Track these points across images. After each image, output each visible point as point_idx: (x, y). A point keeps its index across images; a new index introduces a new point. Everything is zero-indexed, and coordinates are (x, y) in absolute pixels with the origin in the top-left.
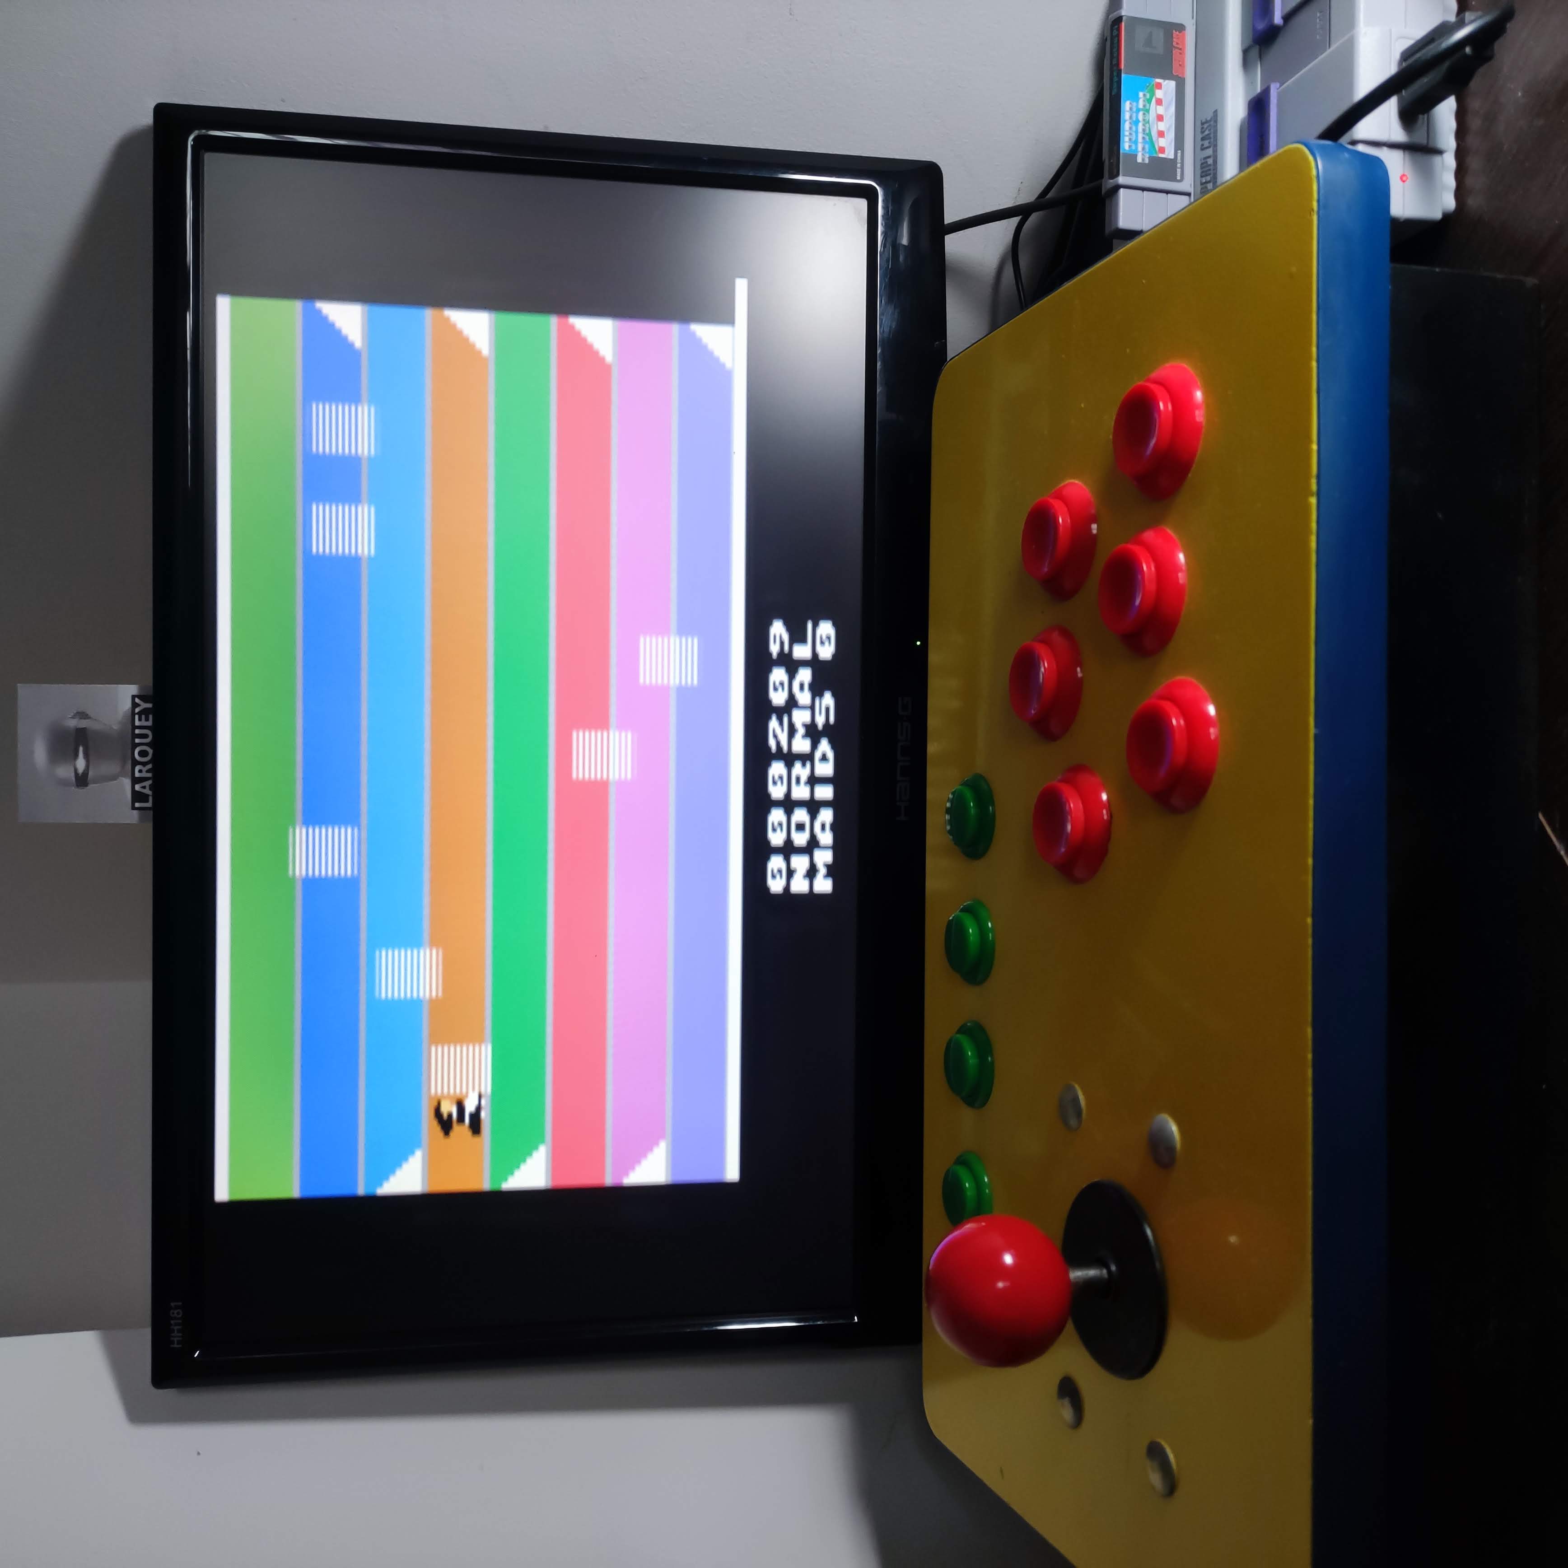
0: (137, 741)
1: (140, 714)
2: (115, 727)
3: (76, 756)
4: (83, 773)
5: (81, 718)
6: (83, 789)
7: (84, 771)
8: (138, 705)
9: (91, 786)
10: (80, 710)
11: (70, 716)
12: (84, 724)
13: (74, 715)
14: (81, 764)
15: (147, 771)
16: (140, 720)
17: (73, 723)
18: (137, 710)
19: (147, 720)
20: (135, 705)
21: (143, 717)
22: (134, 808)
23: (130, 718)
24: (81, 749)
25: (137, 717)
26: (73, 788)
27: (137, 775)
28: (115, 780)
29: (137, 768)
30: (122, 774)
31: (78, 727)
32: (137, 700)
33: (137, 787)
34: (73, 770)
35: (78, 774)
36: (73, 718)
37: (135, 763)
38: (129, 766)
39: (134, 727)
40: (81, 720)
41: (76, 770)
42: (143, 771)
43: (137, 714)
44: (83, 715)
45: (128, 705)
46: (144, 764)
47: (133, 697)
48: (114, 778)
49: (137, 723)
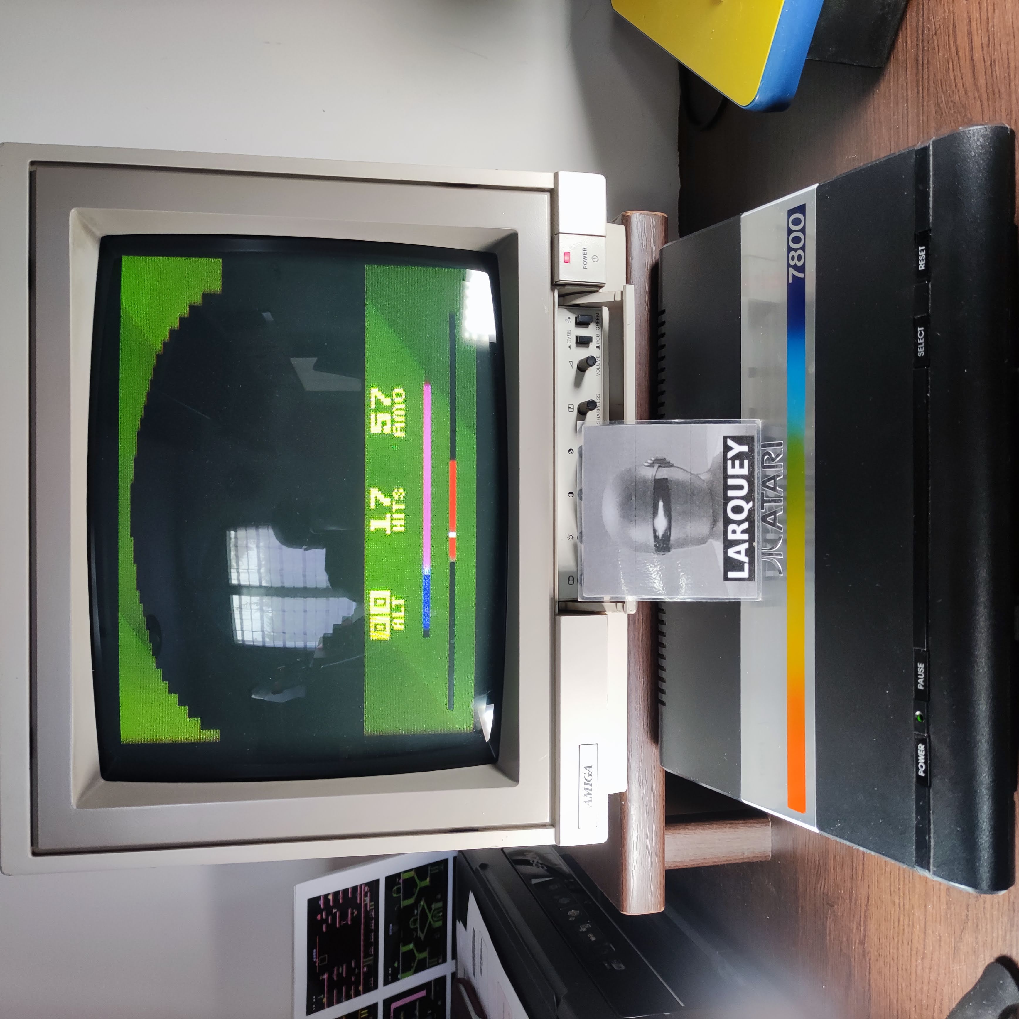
0: (730, 493)
1: (733, 459)
2: (703, 477)
3: (655, 513)
4: (663, 536)
5: (659, 467)
6: (664, 554)
7: (665, 532)
8: (731, 449)
9: (673, 551)
10: (659, 456)
11: (646, 464)
12: (663, 473)
13: (653, 463)
14: (661, 523)
15: (743, 532)
16: (733, 466)
17: (650, 473)
18: (730, 454)
19: (742, 466)
20: (727, 448)
21: (737, 463)
22: (726, 579)
23: (722, 465)
24: (661, 504)
25: (729, 463)
26: (652, 554)
27: (731, 537)
28: (704, 542)
29: (732, 527)
30: (712, 534)
31: (657, 477)
32: (730, 443)
33: (731, 553)
34: (652, 532)
35: (658, 536)
36: (652, 465)
37: (728, 521)
38: (720, 525)
39: (726, 477)
40: (660, 468)
41: (655, 531)
42: (737, 532)
43: (730, 459)
44: (662, 463)
45: (721, 449)
46: (739, 523)
47: (725, 438)
48: (702, 541)
49: (730, 471)
